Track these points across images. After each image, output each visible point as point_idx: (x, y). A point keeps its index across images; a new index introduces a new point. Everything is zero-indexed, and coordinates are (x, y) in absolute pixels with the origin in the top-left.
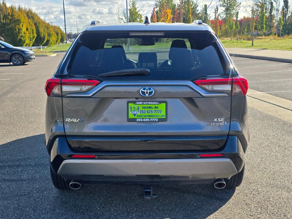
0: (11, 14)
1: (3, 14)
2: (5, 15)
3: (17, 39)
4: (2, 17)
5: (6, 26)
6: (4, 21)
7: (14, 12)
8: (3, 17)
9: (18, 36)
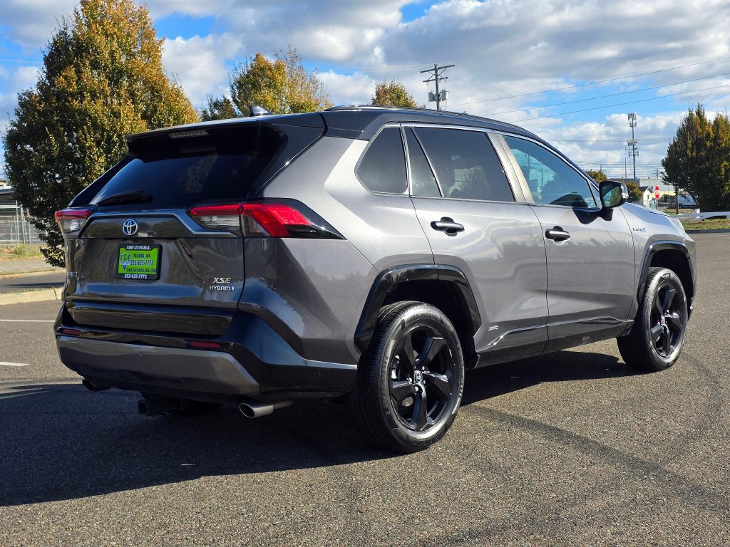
0: (712, 135)
1: (693, 137)
2: (697, 138)
3: (721, 194)
4: (690, 145)
5: (697, 165)
6: (694, 154)
7: (720, 130)
8: (693, 145)
9: (723, 187)
